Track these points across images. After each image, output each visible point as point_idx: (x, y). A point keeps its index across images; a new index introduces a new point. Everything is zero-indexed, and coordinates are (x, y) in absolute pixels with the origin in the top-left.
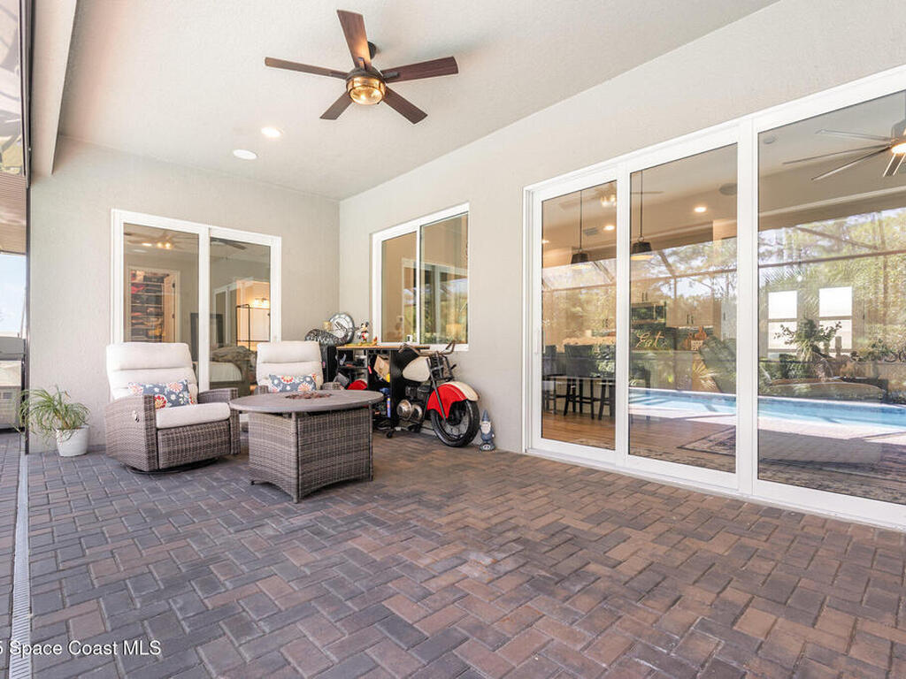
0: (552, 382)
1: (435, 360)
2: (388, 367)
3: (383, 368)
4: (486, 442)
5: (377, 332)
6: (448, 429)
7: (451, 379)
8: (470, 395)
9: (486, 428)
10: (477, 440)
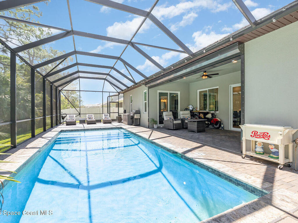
0: (236, 119)
1: (212, 114)
2: (203, 115)
3: (202, 115)
4: (222, 128)
5: (198, 109)
6: (215, 126)
7: (216, 117)
8: (219, 120)
9: (222, 126)
10: (221, 128)
